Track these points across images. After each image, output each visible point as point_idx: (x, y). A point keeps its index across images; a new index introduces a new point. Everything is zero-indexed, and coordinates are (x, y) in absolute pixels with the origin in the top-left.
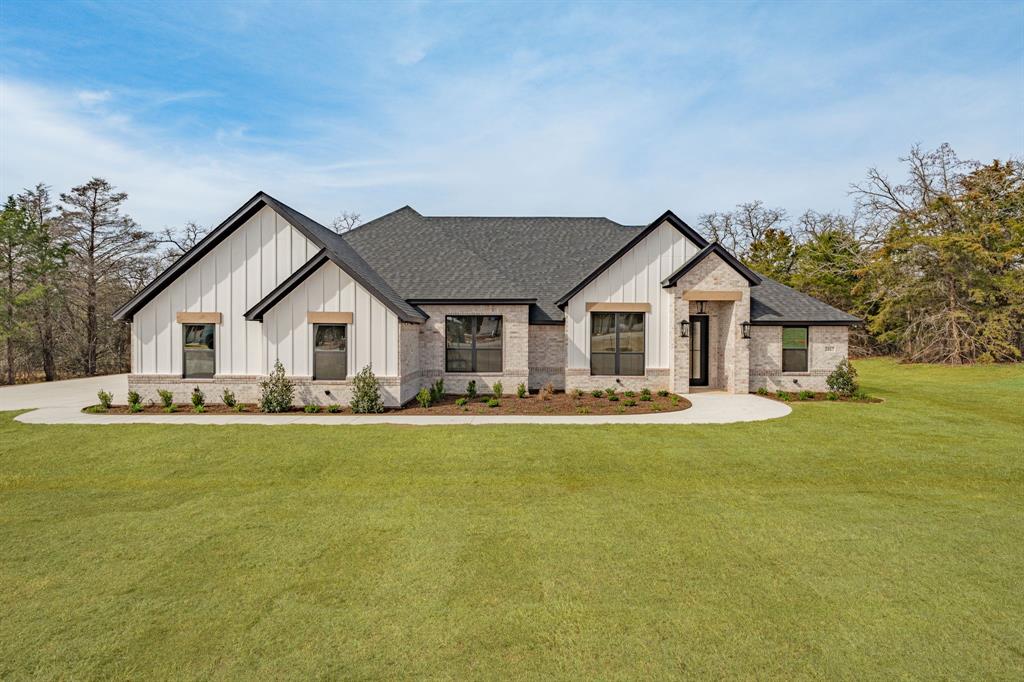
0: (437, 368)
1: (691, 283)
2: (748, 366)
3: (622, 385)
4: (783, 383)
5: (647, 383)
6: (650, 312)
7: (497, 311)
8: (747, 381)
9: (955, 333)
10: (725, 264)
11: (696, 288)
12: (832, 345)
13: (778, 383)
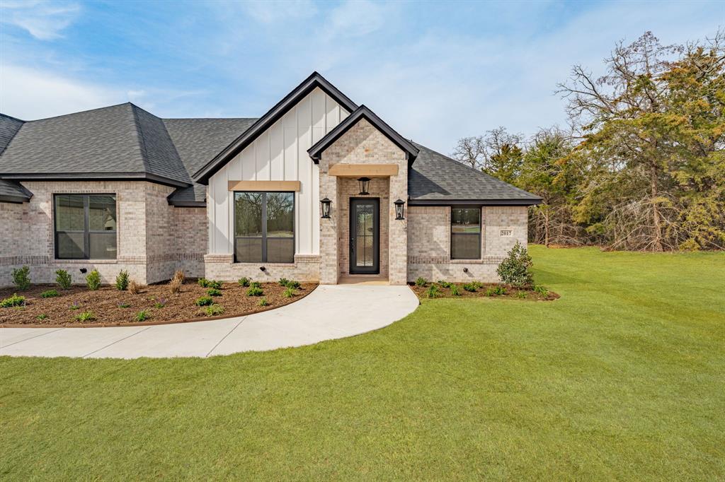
0: (44, 254)
1: (338, 155)
2: (405, 253)
3: (268, 274)
4: (451, 272)
5: (296, 271)
6: (300, 191)
7: (109, 188)
8: (405, 269)
9: (656, 220)
10: (377, 132)
11: (344, 161)
12: (509, 229)
13: (446, 272)
